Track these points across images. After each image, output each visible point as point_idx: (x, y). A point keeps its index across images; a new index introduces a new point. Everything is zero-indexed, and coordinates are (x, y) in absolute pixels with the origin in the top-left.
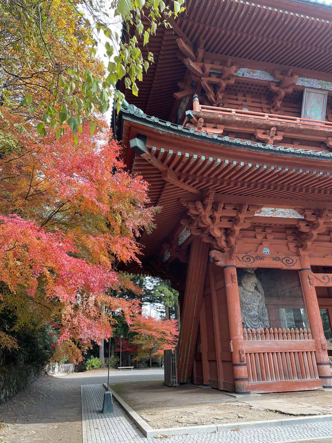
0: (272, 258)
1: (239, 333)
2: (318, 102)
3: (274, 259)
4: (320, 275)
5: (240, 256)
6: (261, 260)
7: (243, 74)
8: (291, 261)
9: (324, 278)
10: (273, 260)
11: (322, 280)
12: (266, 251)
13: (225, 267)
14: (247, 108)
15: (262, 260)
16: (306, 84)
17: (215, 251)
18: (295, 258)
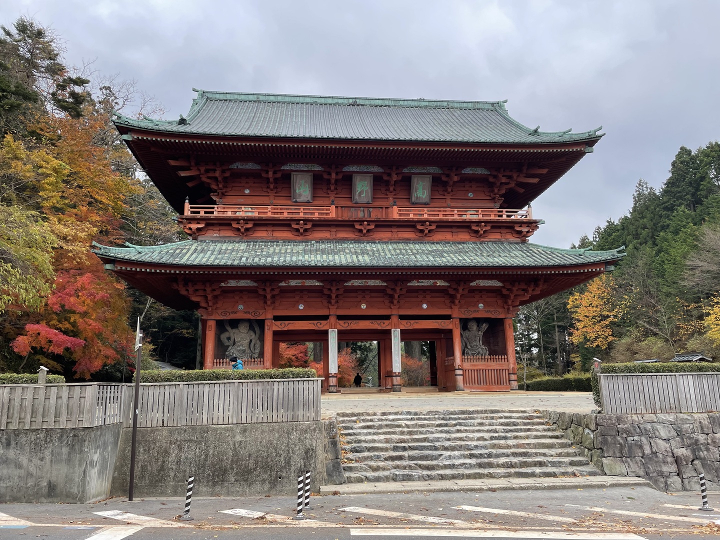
1: (208, 362)
2: (305, 182)
3: (246, 312)
4: (279, 323)
5: (219, 312)
7: (237, 167)
8: (258, 314)
9: (281, 324)
10: (244, 313)
11: (280, 326)
12: (241, 307)
13: (207, 320)
14: (249, 189)
15: (236, 314)
16: (293, 168)
17: (201, 309)
18: (261, 312)
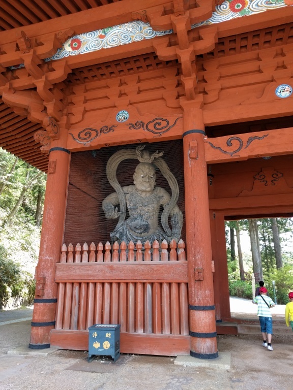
0: (129, 124)
3: (133, 126)
5: (76, 132)
6: (108, 132)
8: (164, 124)
9: (229, 144)
10: (130, 128)
11: (226, 148)
15: (111, 132)
18: (173, 117)
